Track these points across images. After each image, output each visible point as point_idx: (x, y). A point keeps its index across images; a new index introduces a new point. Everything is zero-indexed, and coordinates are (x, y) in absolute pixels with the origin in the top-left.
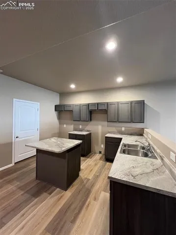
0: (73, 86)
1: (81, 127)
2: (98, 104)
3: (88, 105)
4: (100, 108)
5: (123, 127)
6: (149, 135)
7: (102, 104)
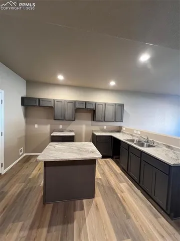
0: (61, 77)
1: (61, 127)
2: (86, 103)
3: (75, 102)
4: (88, 107)
5: (105, 126)
6: (135, 132)
7: (90, 103)
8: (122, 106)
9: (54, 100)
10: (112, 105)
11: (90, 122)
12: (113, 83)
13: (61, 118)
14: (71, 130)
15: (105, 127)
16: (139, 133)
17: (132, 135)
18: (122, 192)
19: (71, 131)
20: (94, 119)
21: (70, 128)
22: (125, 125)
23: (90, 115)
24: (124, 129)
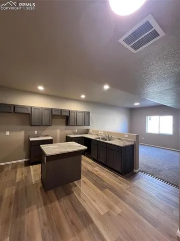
0: (41, 88)
2: (61, 110)
3: (51, 110)
4: (63, 114)
5: (76, 129)
6: (100, 132)
7: (65, 111)
8: (89, 113)
9: (31, 107)
10: (82, 112)
11: (64, 127)
12: (83, 96)
13: (38, 124)
14: (47, 134)
15: (76, 131)
16: (102, 132)
17: (97, 135)
18: (97, 171)
19: (46, 136)
20: (67, 124)
21: (45, 133)
22: (91, 128)
23: (64, 121)
24: (91, 131)
